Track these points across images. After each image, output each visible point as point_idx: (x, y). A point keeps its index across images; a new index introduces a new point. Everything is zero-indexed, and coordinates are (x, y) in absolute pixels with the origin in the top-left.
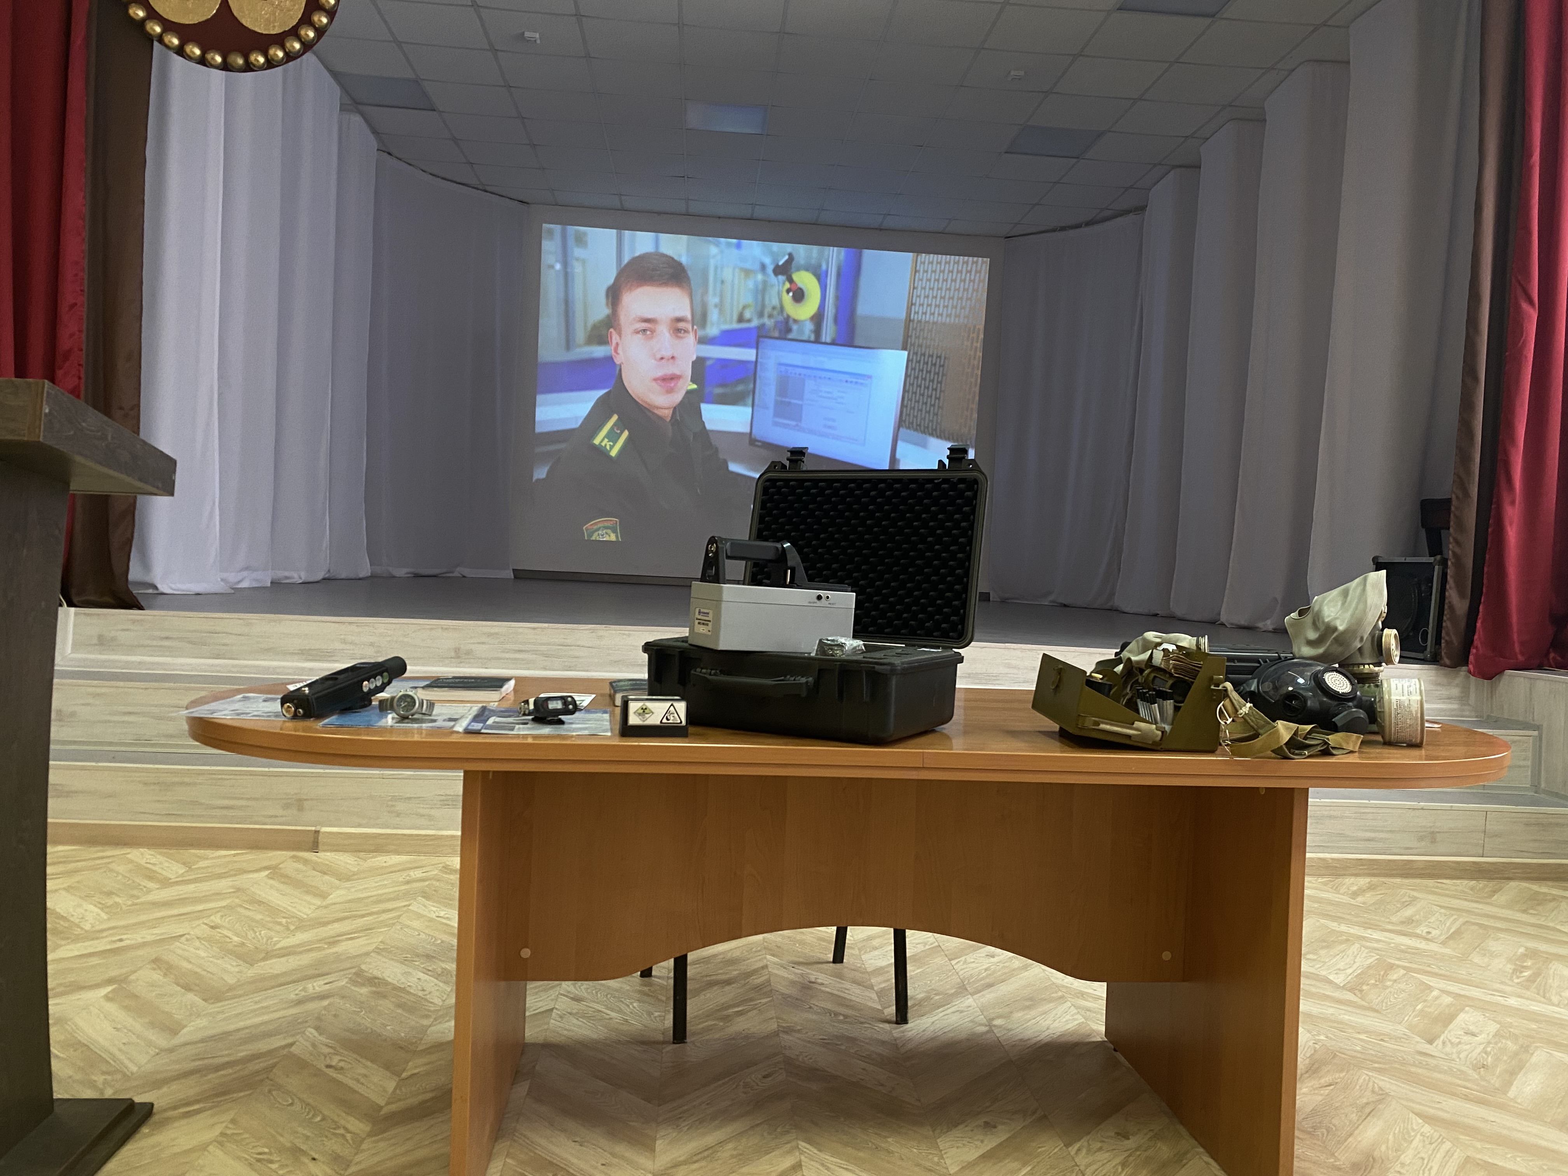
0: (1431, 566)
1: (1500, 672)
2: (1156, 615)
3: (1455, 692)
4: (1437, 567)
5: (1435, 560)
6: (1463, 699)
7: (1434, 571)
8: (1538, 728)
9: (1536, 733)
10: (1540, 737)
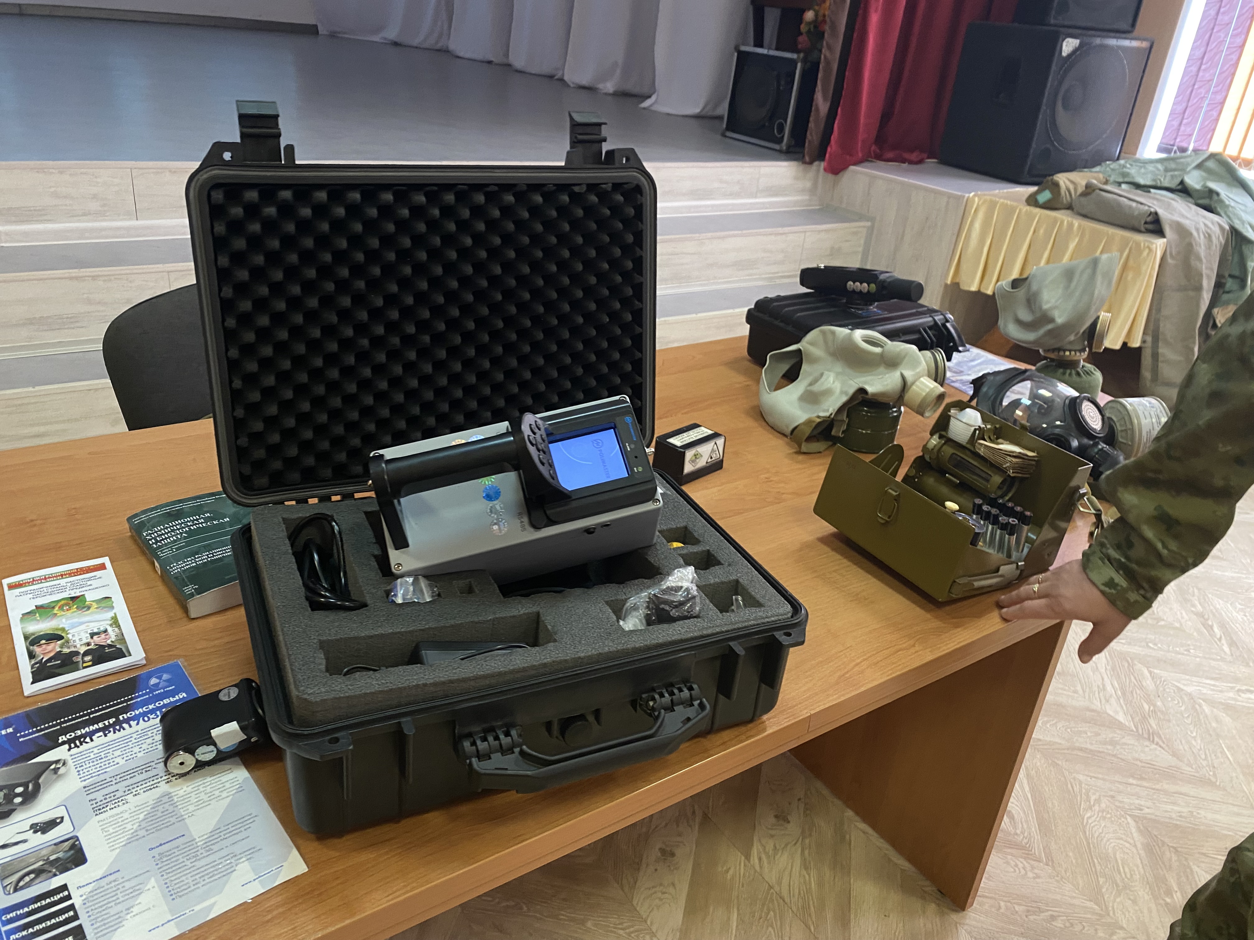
0: (794, 62)
1: (844, 168)
2: (490, 62)
3: (808, 184)
4: (799, 65)
5: (798, 57)
6: (813, 191)
7: (796, 68)
8: (872, 219)
9: (869, 224)
10: (872, 227)
